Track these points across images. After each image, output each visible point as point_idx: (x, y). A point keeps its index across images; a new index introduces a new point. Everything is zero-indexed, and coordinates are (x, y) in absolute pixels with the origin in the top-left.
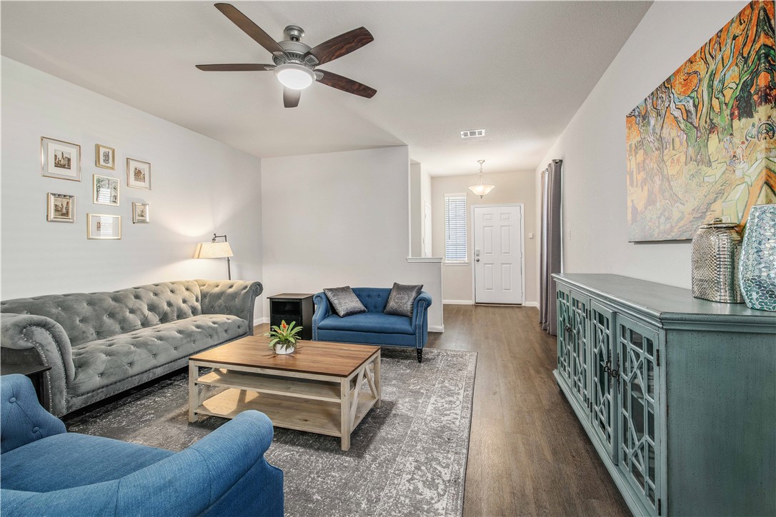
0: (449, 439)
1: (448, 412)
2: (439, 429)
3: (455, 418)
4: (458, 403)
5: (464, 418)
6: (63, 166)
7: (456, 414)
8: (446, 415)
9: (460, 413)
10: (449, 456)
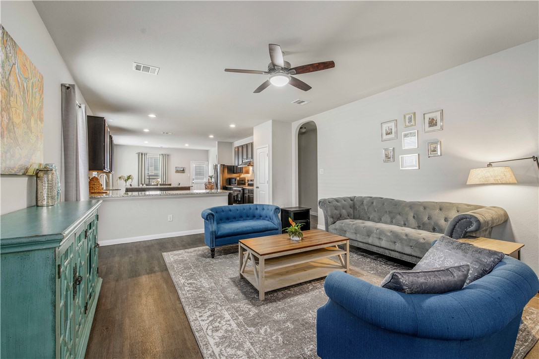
0: (196, 302)
1: (211, 319)
2: (207, 305)
3: (202, 316)
4: (209, 332)
5: (195, 320)
6: (389, 134)
7: (203, 320)
8: (211, 316)
9: (200, 322)
10: (190, 295)
